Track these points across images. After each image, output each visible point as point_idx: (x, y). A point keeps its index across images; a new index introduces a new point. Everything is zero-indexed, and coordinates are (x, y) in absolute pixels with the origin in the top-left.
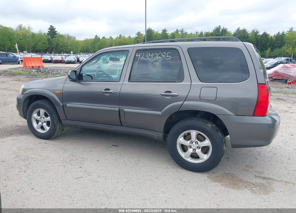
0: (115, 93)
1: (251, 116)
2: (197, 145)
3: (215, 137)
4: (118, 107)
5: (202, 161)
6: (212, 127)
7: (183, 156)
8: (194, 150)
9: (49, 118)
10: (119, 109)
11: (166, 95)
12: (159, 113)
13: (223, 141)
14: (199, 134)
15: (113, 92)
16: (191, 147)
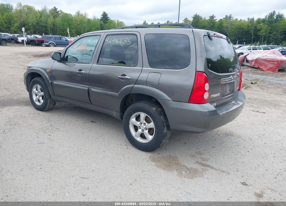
0: (85, 74)
1: (187, 103)
2: (145, 127)
3: (157, 120)
4: (87, 86)
5: (147, 141)
6: (156, 110)
7: (134, 135)
8: (142, 131)
9: (43, 92)
10: (88, 89)
11: (122, 78)
12: (116, 94)
13: (164, 124)
14: (147, 116)
15: (84, 73)
16: (140, 128)
